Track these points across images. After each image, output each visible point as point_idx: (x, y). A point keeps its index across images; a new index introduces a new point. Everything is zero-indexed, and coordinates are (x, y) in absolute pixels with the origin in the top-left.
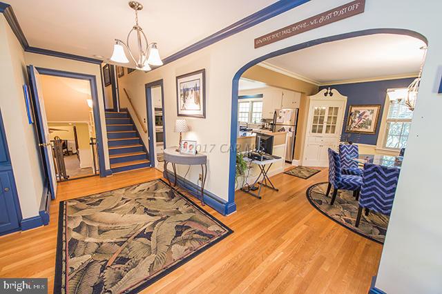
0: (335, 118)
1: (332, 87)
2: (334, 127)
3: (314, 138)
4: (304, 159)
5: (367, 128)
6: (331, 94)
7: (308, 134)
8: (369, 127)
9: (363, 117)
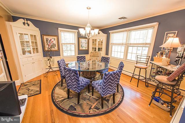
0: (36, 43)
1: (27, 20)
2: (37, 48)
3: (27, 58)
4: (24, 76)
5: (54, 48)
6: (28, 25)
7: (20, 57)
8: (55, 47)
9: (51, 42)
